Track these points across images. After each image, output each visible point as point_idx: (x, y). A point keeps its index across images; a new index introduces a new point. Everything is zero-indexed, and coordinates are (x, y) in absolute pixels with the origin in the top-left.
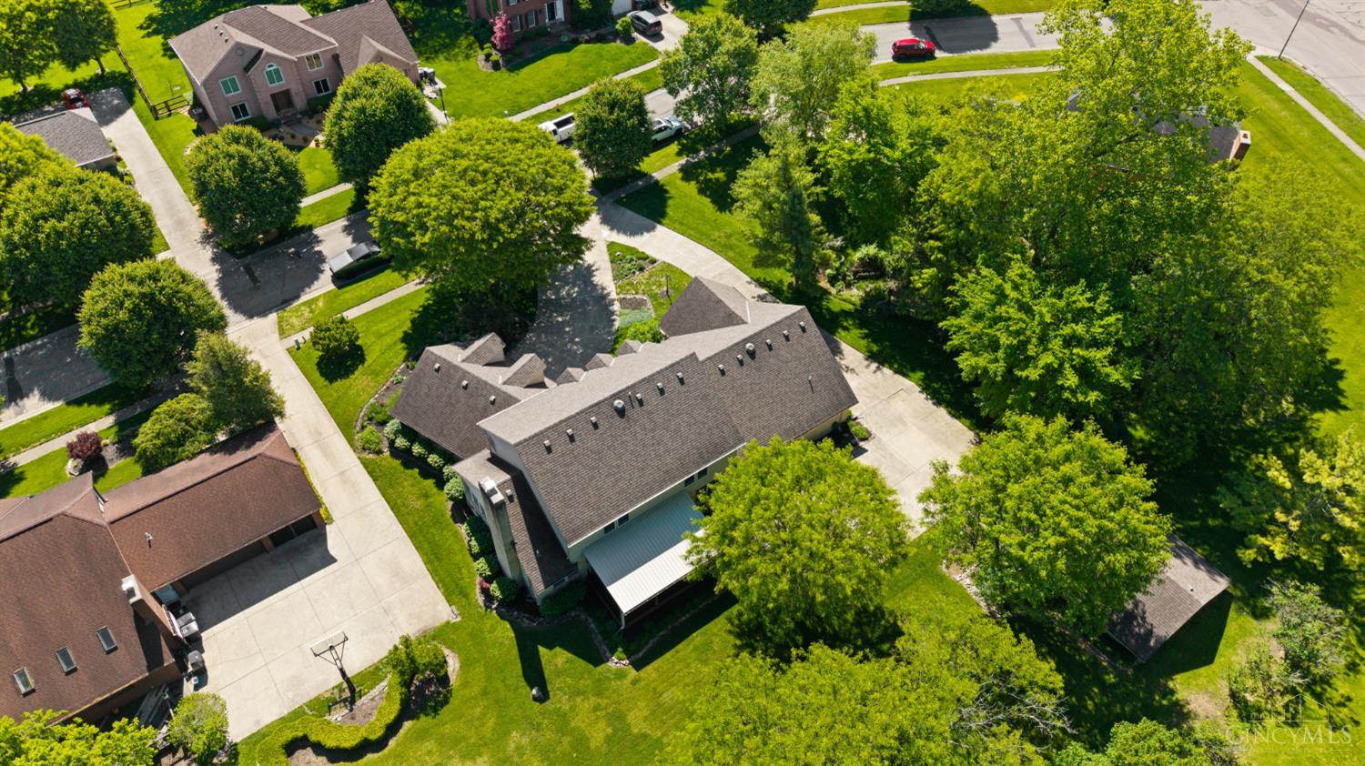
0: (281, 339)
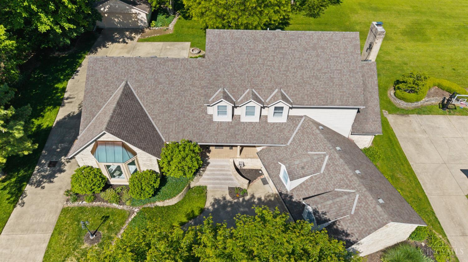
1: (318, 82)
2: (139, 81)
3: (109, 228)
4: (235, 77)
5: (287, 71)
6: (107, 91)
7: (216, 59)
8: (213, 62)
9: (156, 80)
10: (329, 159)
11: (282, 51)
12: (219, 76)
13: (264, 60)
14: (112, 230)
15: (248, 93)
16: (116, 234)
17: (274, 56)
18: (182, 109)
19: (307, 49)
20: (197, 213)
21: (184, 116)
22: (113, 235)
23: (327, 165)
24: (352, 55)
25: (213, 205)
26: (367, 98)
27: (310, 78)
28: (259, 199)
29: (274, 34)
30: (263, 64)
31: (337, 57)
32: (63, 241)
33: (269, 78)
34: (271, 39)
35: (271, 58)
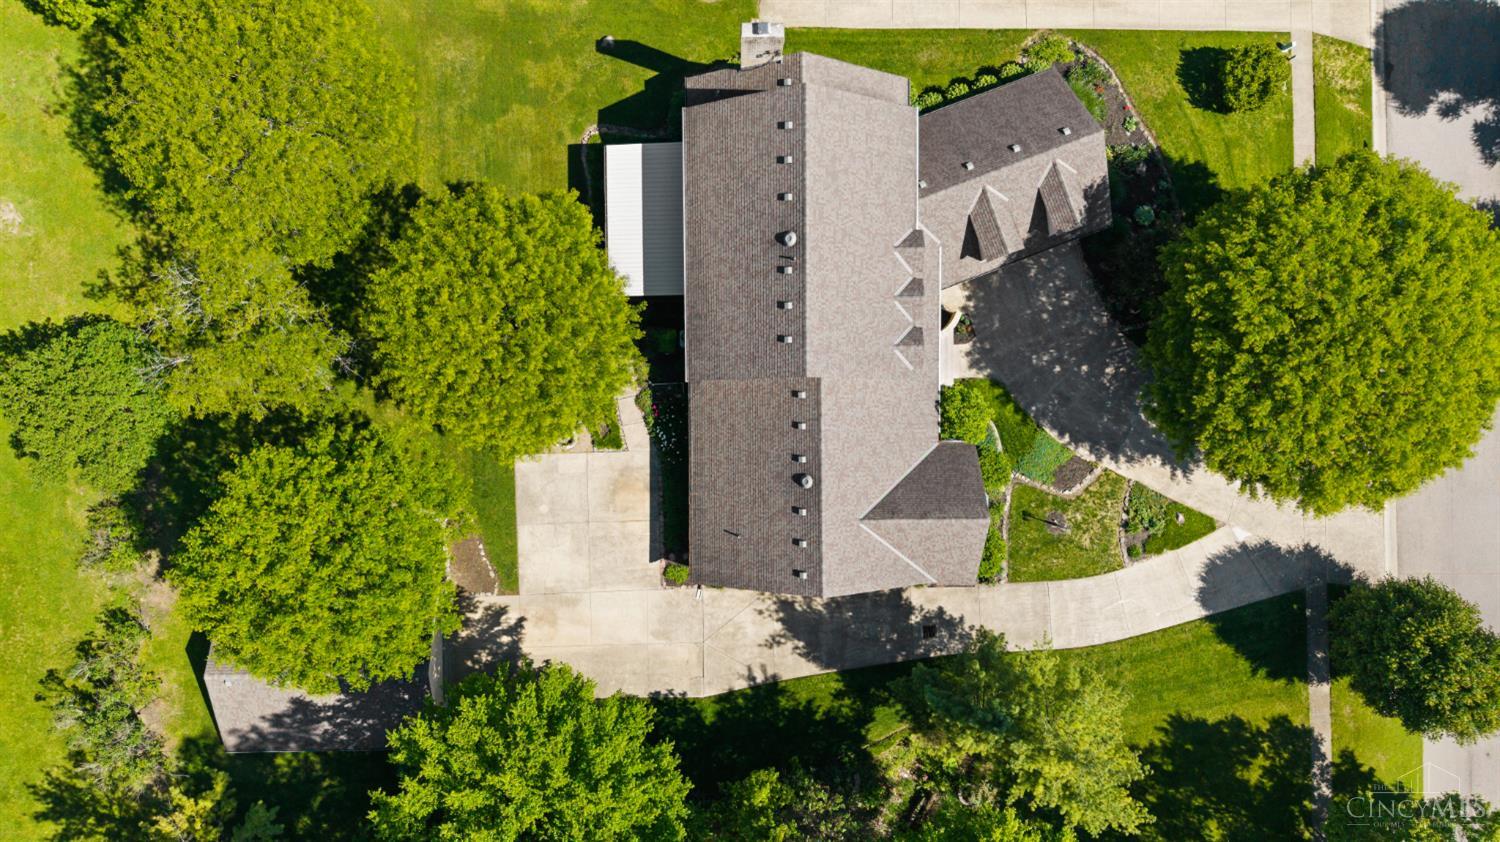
0: (1315, 35)
1: (884, 180)
2: (859, 500)
3: (1041, 505)
4: (878, 326)
5: (870, 232)
6: (873, 551)
7: (852, 359)
8: (859, 363)
9: (857, 470)
10: (994, 186)
11: (839, 237)
12: (877, 355)
13: (853, 271)
14: (1042, 502)
15: (901, 303)
16: (1048, 494)
17: (848, 253)
18: (895, 420)
19: (837, 190)
20: (998, 391)
21: (905, 415)
22: (1050, 498)
23: (1000, 191)
24: (844, 108)
25: (980, 369)
26: (861, 89)
27: (879, 193)
28: (969, 298)
29: (813, 249)
30: (860, 273)
31: (848, 136)
32: (1060, 560)
33: (880, 265)
34: (821, 256)
35: (851, 258)
